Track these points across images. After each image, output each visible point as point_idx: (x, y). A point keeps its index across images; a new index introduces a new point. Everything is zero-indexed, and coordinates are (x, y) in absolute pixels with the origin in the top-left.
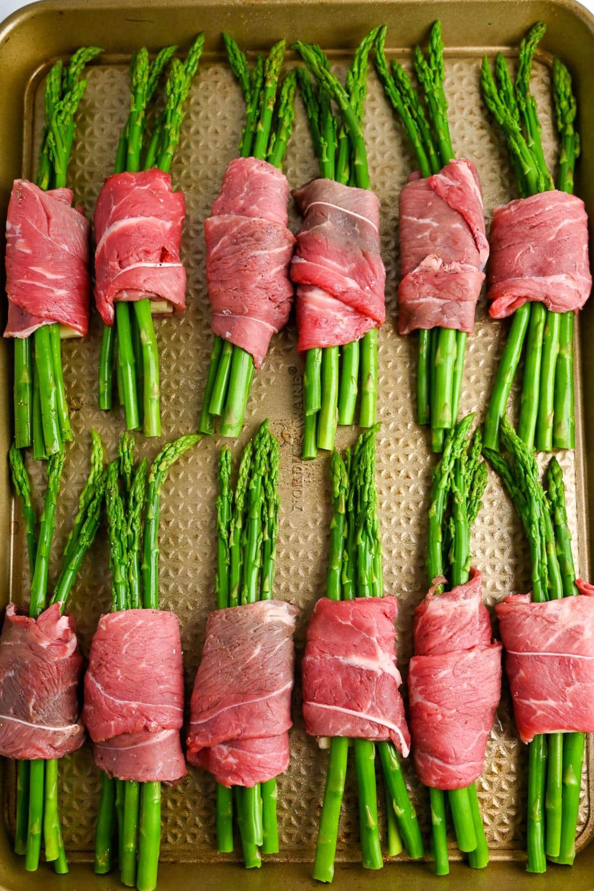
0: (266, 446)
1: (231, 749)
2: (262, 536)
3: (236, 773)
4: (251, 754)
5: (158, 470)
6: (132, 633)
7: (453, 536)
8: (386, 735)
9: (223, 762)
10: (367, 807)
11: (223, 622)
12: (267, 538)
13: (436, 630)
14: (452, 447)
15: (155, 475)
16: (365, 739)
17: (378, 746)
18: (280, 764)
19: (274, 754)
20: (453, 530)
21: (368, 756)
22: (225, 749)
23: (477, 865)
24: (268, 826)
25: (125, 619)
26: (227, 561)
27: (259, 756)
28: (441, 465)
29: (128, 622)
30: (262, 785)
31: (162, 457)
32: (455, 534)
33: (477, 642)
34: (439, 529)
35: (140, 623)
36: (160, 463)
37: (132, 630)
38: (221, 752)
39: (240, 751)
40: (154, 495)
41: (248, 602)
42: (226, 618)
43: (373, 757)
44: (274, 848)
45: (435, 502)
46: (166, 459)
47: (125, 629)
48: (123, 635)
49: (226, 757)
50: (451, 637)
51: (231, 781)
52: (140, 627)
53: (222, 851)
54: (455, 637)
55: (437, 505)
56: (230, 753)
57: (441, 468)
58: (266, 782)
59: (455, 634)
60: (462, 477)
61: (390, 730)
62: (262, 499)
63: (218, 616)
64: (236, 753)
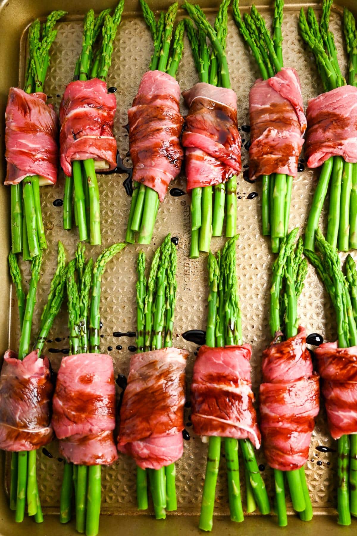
0: (168, 250)
1: (145, 444)
2: (165, 306)
3: (148, 459)
4: (158, 448)
5: (99, 265)
6: (81, 369)
7: (287, 305)
8: (245, 435)
9: (140, 452)
10: (233, 481)
11: (140, 362)
12: (169, 307)
13: (277, 366)
14: (285, 249)
15: (97, 269)
16: (232, 438)
17: (241, 442)
18: (177, 454)
19: (172, 447)
20: (286, 301)
21: (234, 449)
22: (141, 444)
23: (305, 518)
24: (170, 493)
25: (78, 360)
26: (143, 322)
27: (163, 449)
28: (278, 260)
29: (79, 362)
30: (166, 468)
31: (102, 258)
32: (288, 304)
33: (303, 374)
34: (278, 301)
35: (87, 362)
36: (101, 261)
37: (81, 367)
38: (139, 446)
39: (151, 446)
40: (97, 281)
41: (156, 349)
42: (142, 359)
43: (236, 449)
44: (174, 507)
45: (274, 284)
46: (104, 258)
47: (77, 366)
48: (76, 370)
49: (142, 449)
50: (287, 371)
51: (146, 465)
52: (87, 365)
53: (141, 509)
54: (289, 371)
55: (276, 286)
56: (146, 447)
57: (278, 262)
58: (168, 466)
59: (289, 369)
60: (291, 268)
61: (248, 432)
62: (165, 283)
63: (137, 358)
64: (149, 447)
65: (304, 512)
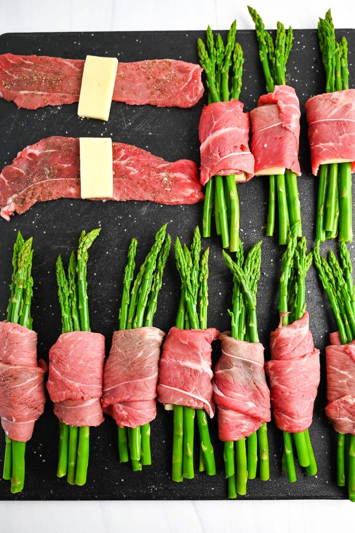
0: (162, 239)
1: (124, 406)
2: (150, 289)
3: (127, 420)
4: (135, 410)
5: (82, 252)
6: (75, 344)
8: (201, 406)
9: (120, 413)
10: (188, 444)
11: (122, 338)
12: (153, 290)
13: (285, 346)
15: (81, 255)
16: (190, 407)
17: (197, 411)
18: (151, 416)
19: (148, 410)
20: (297, 289)
21: (191, 416)
22: (121, 406)
23: (310, 473)
24: (145, 449)
25: (72, 336)
26: (128, 302)
27: (139, 411)
28: (288, 252)
29: (73, 338)
30: (142, 428)
31: (83, 245)
32: (298, 291)
33: (307, 352)
34: (286, 289)
35: (80, 339)
36: (83, 248)
37: (75, 343)
38: (119, 408)
39: (129, 408)
40: (82, 266)
41: (138, 327)
42: (124, 335)
43: (193, 417)
44: (148, 461)
45: (284, 274)
46: (85, 246)
47: (72, 342)
48: (71, 345)
49: (121, 411)
50: (293, 350)
51: (123, 424)
52: (80, 341)
53: (122, 461)
54: (295, 350)
55: (285, 275)
56: (124, 409)
57: (287, 254)
58: (143, 426)
59: (295, 348)
60: (303, 259)
61: (204, 403)
62: (154, 268)
63: (120, 334)
64: (127, 409)
65: (309, 467)
